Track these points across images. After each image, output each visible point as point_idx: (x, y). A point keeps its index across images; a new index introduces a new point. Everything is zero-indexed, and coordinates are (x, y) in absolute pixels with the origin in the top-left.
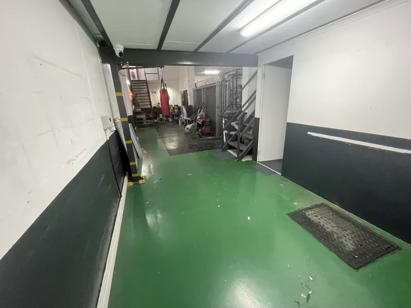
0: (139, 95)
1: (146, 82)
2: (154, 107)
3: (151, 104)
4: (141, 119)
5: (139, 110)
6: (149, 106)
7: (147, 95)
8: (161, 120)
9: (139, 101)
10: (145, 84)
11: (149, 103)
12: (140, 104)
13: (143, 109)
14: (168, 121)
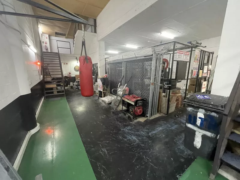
0: (50, 65)
1: (58, 54)
2: (65, 76)
3: (62, 74)
4: (52, 89)
5: (49, 79)
6: (60, 76)
7: (59, 65)
8: (72, 87)
9: (50, 70)
10: (58, 56)
11: (60, 73)
12: (51, 73)
13: (53, 79)
14: (78, 88)
